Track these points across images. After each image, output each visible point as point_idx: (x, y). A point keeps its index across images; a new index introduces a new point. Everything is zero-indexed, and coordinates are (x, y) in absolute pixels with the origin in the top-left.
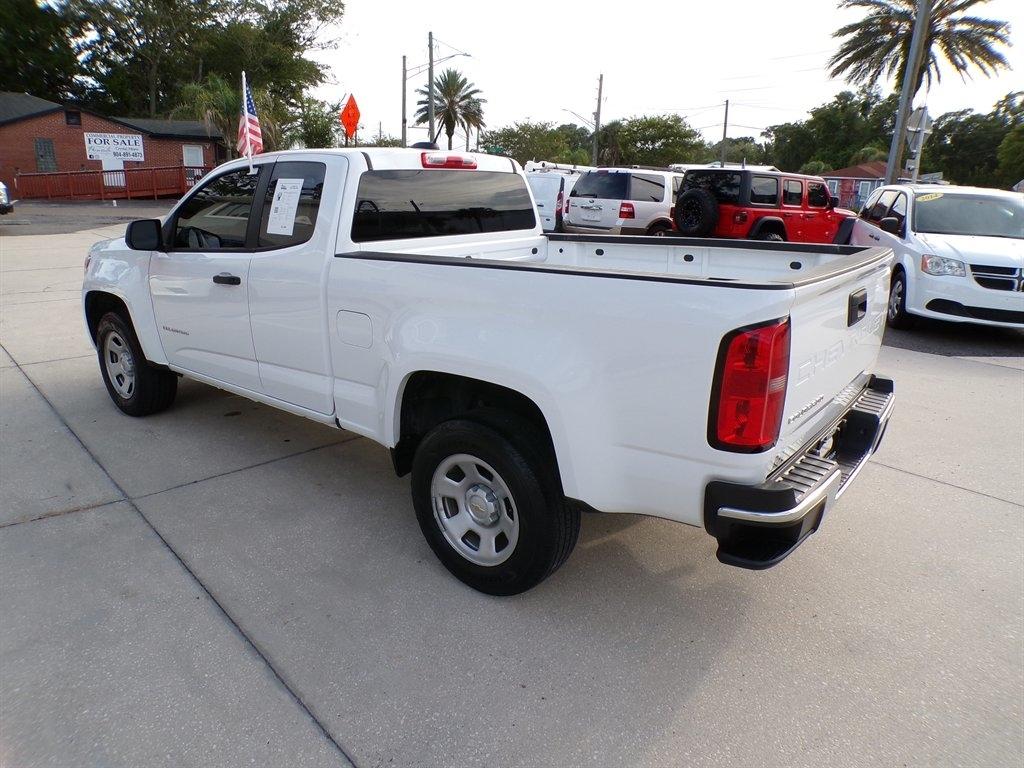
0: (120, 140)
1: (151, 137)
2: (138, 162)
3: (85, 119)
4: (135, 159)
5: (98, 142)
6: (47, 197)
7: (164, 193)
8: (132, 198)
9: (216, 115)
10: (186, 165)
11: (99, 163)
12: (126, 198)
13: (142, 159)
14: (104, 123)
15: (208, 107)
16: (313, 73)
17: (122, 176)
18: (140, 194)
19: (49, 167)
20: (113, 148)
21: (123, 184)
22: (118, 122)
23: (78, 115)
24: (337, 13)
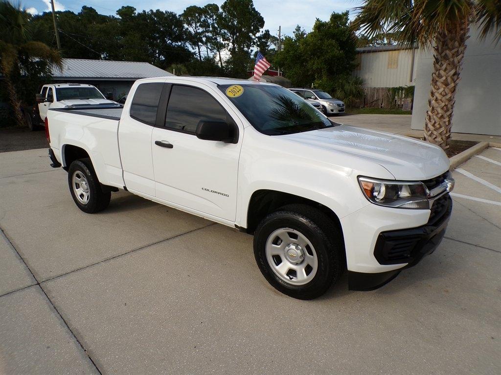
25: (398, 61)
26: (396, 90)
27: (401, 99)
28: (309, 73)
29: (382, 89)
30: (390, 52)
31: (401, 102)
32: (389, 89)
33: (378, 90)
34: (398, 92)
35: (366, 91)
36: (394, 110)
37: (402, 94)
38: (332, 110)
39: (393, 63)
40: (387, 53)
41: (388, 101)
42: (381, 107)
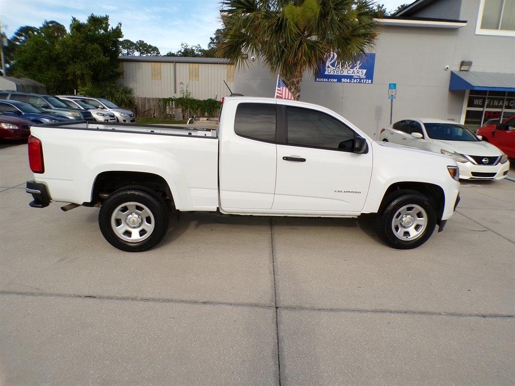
25: (160, 72)
26: (166, 101)
27: (172, 109)
28: (69, 78)
29: (153, 99)
30: (153, 63)
31: (172, 112)
32: (160, 100)
33: (149, 100)
34: (169, 103)
35: (136, 100)
36: (167, 120)
37: (172, 104)
38: (124, 121)
39: (156, 75)
40: (150, 64)
41: (160, 111)
42: (155, 117)
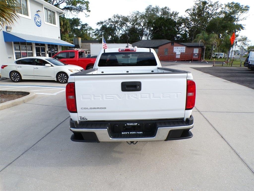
0: (181, 48)
1: (187, 47)
2: (183, 53)
3: (175, 44)
4: (183, 52)
5: (176, 48)
6: (164, 60)
7: (187, 59)
8: (181, 61)
9: (202, 41)
10: (194, 53)
11: (176, 53)
12: (179, 61)
13: (185, 52)
14: (178, 44)
15: (200, 39)
16: (240, 27)
17: (179, 56)
18: (183, 60)
19: (166, 54)
20: (179, 49)
21: (179, 57)
22: (181, 44)
23: (173, 43)
24: (247, 10)
